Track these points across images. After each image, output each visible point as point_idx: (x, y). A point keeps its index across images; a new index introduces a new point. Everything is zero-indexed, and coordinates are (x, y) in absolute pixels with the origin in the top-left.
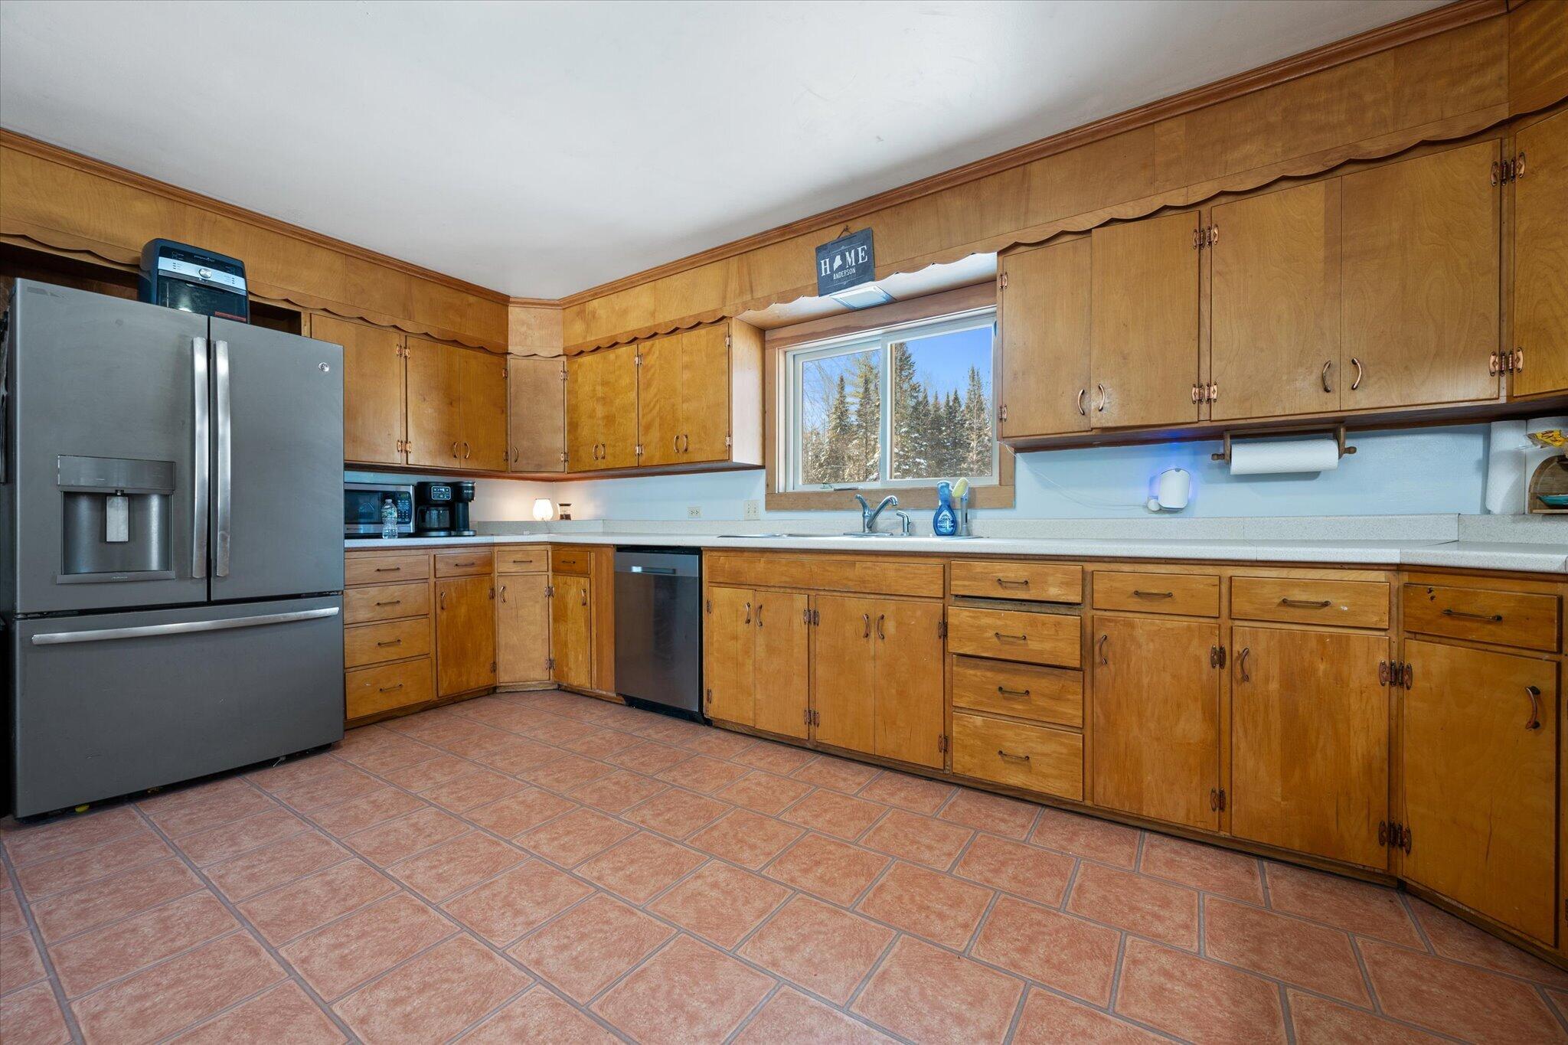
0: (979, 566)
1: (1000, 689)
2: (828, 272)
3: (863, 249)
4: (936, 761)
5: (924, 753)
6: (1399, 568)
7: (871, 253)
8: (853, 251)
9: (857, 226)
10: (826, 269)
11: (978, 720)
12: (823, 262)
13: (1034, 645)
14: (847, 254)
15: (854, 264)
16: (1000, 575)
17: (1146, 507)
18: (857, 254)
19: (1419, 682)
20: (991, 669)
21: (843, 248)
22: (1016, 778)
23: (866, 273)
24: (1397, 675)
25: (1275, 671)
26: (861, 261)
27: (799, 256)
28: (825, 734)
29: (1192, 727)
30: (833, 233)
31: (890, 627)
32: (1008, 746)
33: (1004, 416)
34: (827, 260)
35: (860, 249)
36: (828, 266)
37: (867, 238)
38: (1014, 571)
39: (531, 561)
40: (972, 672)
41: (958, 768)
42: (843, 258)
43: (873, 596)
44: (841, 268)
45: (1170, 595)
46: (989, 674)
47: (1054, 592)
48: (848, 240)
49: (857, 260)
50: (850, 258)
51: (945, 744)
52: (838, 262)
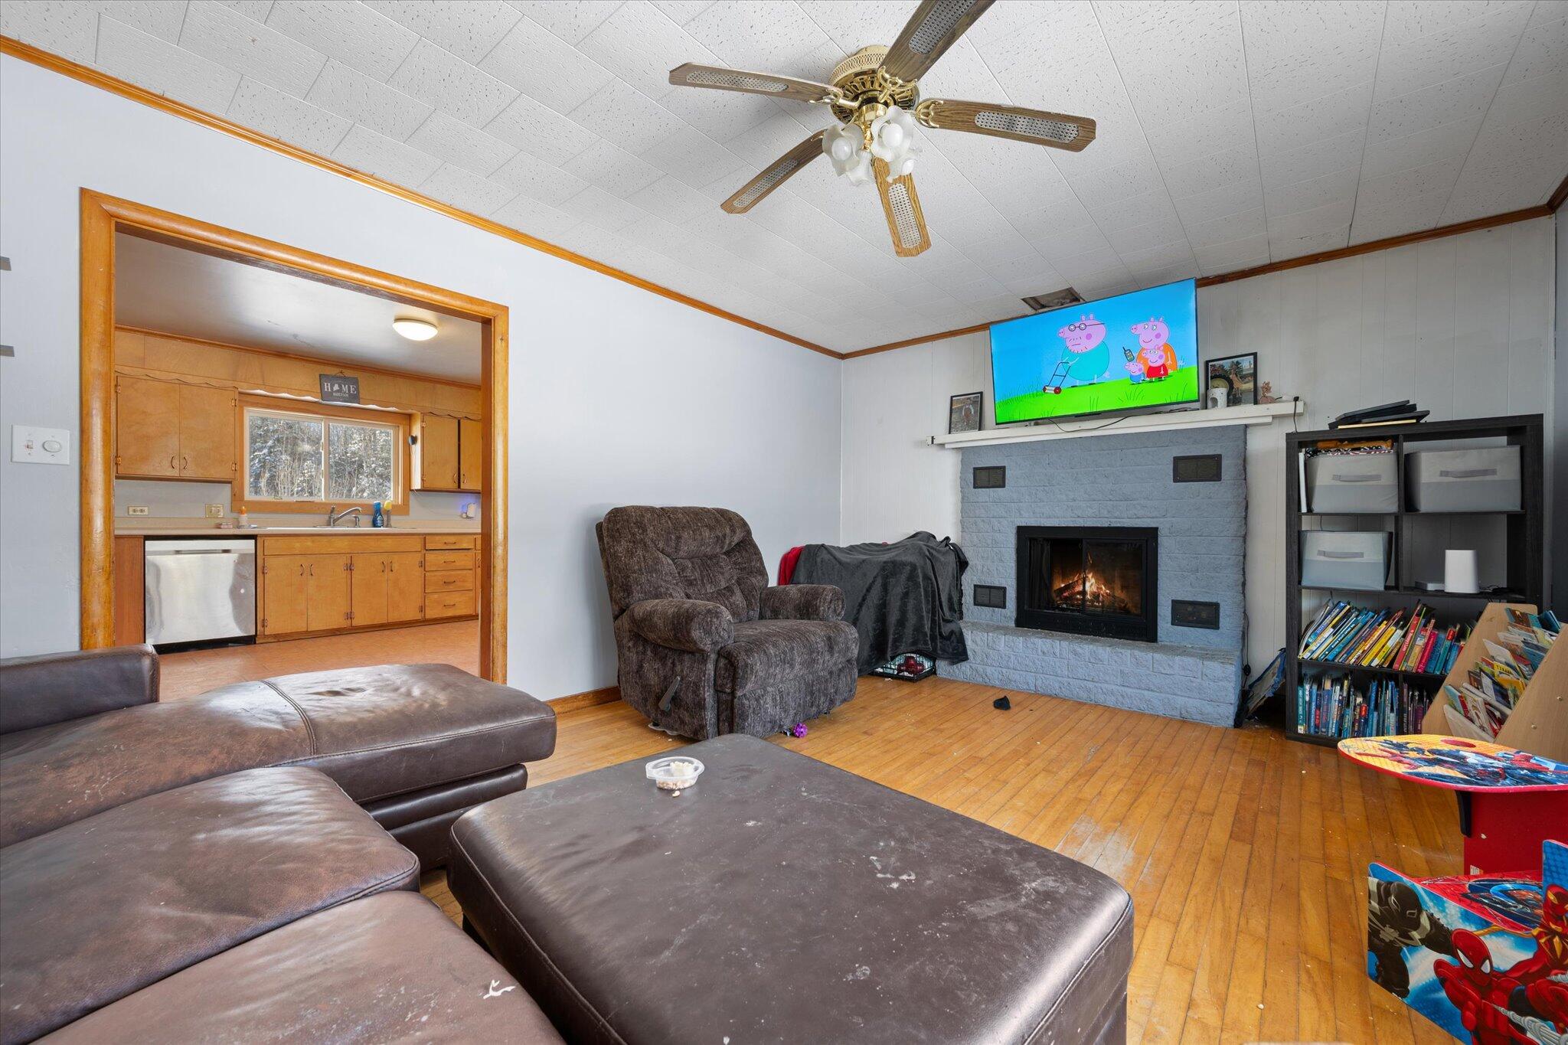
0: (437, 538)
1: (445, 582)
2: (329, 389)
4: (419, 616)
5: (413, 614)
7: (357, 389)
8: (347, 385)
9: (348, 373)
10: (327, 387)
11: (436, 596)
12: (325, 383)
13: (457, 564)
14: (343, 385)
15: (347, 392)
16: (446, 541)
17: (462, 517)
18: (349, 388)
21: (340, 381)
22: (450, 613)
23: (355, 398)
26: (352, 392)
27: (307, 373)
28: (358, 621)
30: (333, 371)
31: (395, 566)
32: (448, 602)
33: (423, 476)
34: (329, 383)
35: (351, 386)
36: (329, 386)
37: (355, 381)
38: (452, 539)
41: (428, 617)
42: (340, 386)
43: (386, 553)
44: (337, 391)
46: (440, 578)
47: (464, 546)
48: (345, 380)
49: (349, 390)
50: (345, 388)
51: (422, 609)
52: (336, 387)
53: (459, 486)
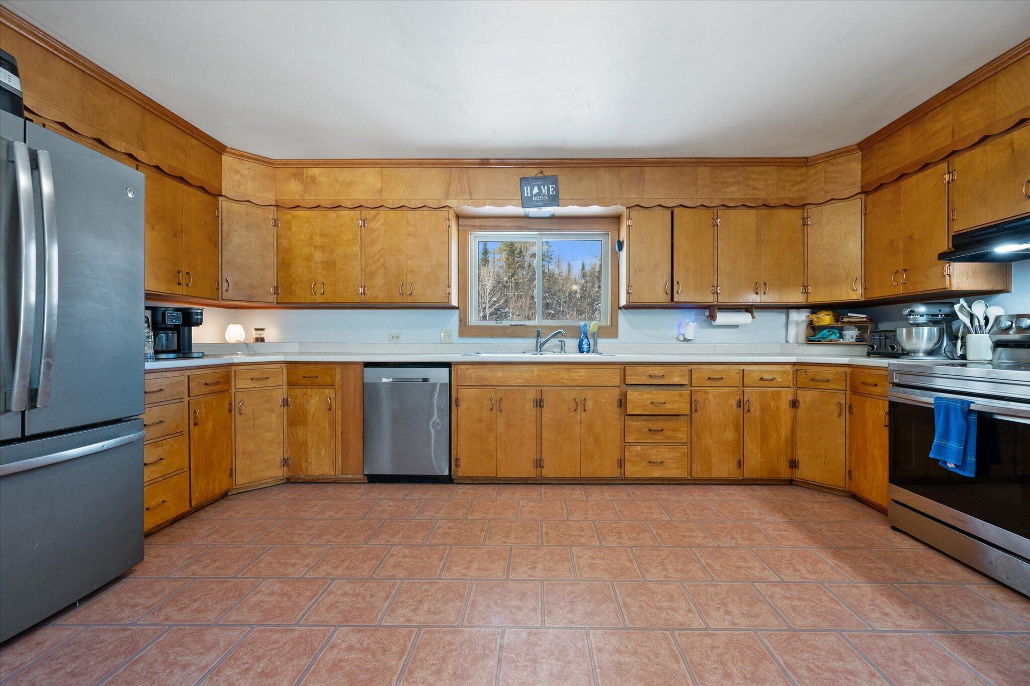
0: (640, 369)
1: (650, 430)
2: (529, 195)
3: (552, 187)
4: (617, 473)
5: (609, 470)
6: (794, 364)
7: (557, 189)
8: (546, 186)
9: (548, 172)
10: (527, 192)
11: (639, 448)
12: (525, 188)
13: (668, 406)
14: (542, 187)
15: (546, 194)
16: (650, 373)
18: (548, 188)
19: (802, 406)
20: (645, 420)
21: (539, 183)
22: (656, 473)
23: (554, 200)
24: (794, 404)
25: (758, 407)
26: (551, 193)
27: (509, 179)
28: (549, 471)
29: (730, 435)
30: (533, 172)
31: (590, 404)
32: (653, 458)
33: (630, 291)
34: (529, 188)
35: (550, 186)
36: (529, 191)
37: (554, 180)
38: (658, 371)
39: (268, 378)
40: (635, 423)
41: (628, 475)
42: (540, 189)
43: (578, 388)
44: (537, 194)
45: (722, 378)
46: (644, 423)
47: (676, 380)
48: (544, 179)
49: (548, 192)
50: (544, 190)
51: (621, 463)
52: (536, 190)
53: (672, 300)
